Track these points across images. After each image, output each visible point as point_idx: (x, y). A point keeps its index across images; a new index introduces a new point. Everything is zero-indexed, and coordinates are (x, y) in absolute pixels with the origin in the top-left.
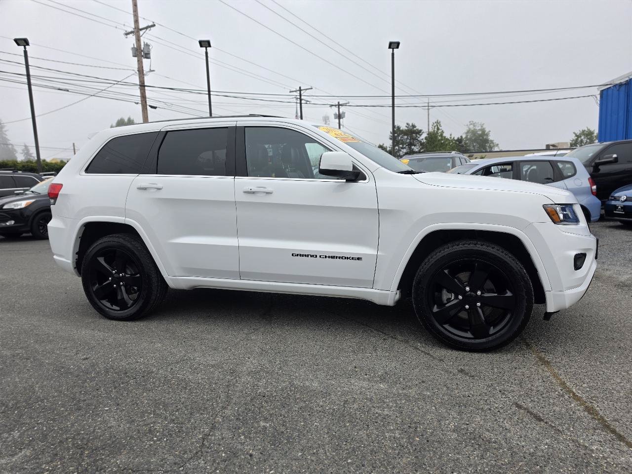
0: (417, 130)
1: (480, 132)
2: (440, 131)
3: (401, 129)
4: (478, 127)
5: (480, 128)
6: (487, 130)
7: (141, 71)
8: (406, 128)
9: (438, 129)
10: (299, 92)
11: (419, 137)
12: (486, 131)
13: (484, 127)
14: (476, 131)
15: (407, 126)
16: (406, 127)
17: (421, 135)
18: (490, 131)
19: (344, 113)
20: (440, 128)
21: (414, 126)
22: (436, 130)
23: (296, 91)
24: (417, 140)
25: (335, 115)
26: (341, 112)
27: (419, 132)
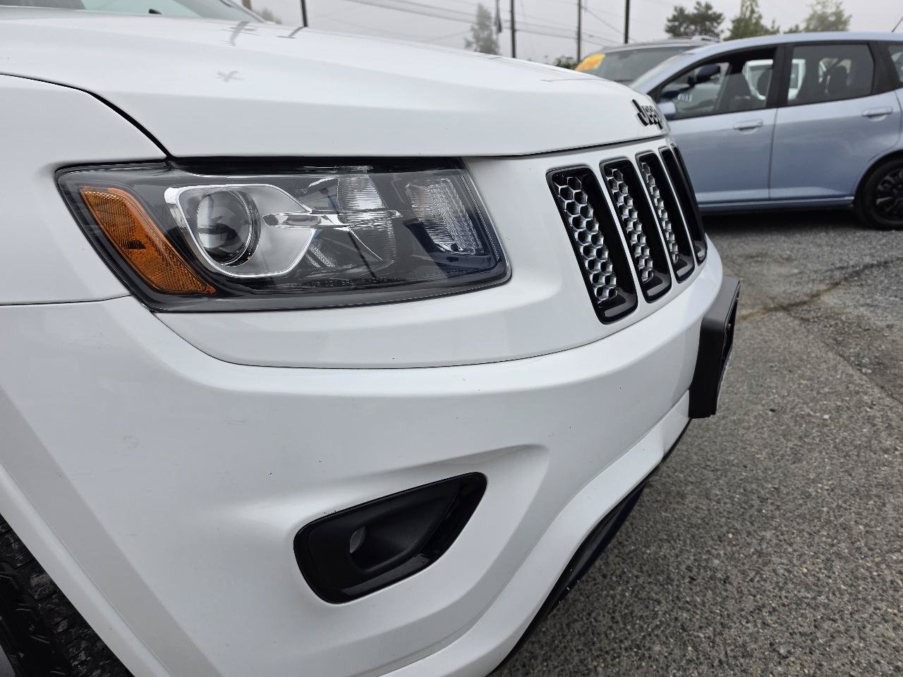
0: (715, 14)
1: (832, 19)
2: (755, 15)
3: (686, 12)
4: (832, 8)
5: (833, 10)
6: (846, 15)
8: (695, 11)
9: (753, 12)
11: (716, 28)
12: (843, 16)
13: (842, 7)
14: (828, 17)
15: (698, 7)
16: (696, 8)
17: (719, 24)
18: (851, 16)
20: (756, 9)
21: (708, 7)
22: (748, 14)
24: (713, 32)
27: (717, 18)
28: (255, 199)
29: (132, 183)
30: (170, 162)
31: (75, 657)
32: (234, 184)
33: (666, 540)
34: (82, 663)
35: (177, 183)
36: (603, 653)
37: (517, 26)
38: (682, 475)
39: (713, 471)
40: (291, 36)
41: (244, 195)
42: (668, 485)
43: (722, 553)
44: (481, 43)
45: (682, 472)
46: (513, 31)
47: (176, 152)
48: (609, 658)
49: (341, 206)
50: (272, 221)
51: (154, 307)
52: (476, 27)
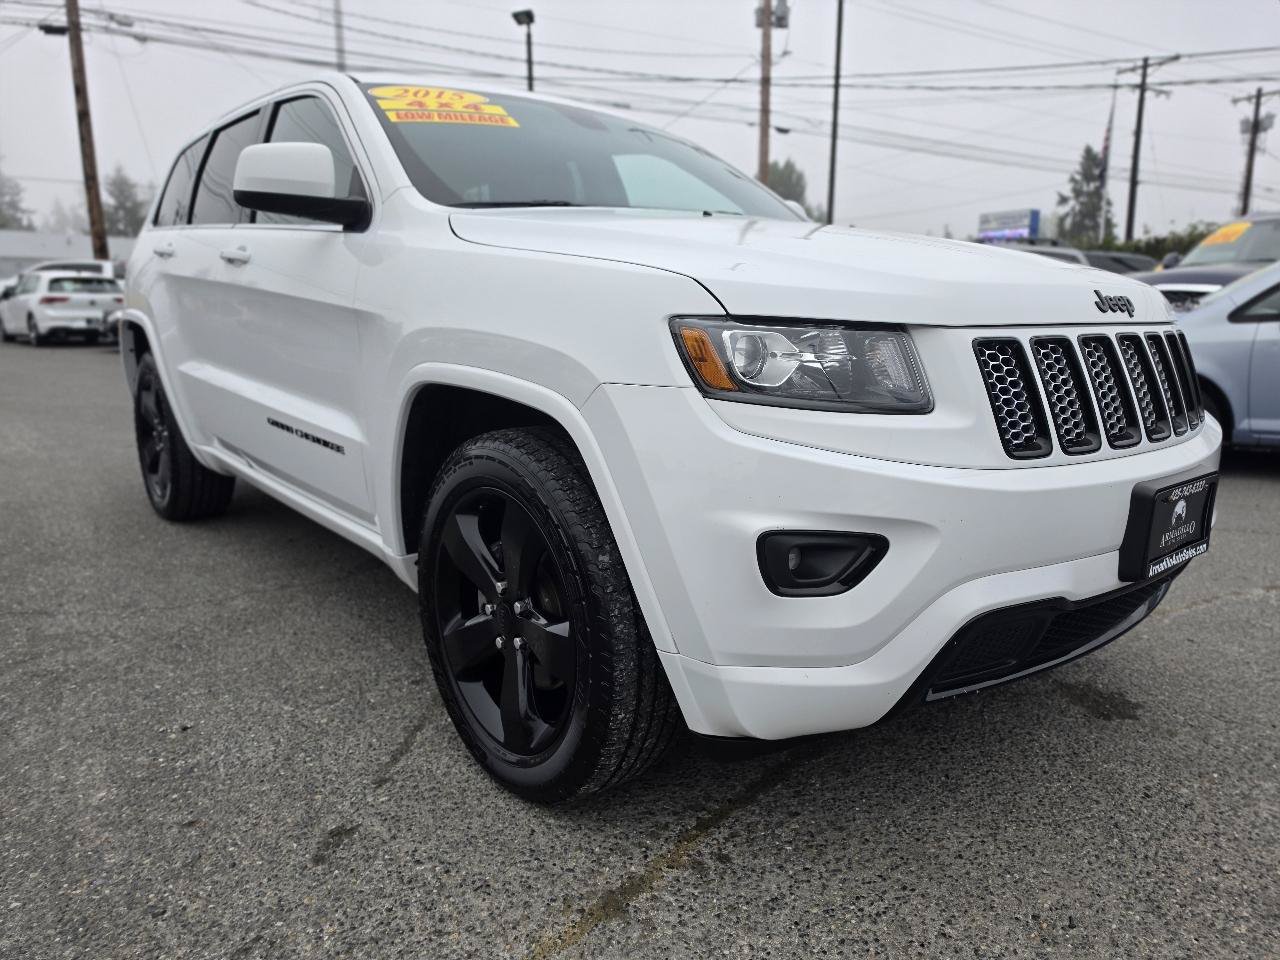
7: (766, 59)
10: (1140, 72)
19: (1271, 117)
23: (1133, 70)
25: (1245, 122)
26: (1263, 112)
28: (767, 342)
29: (707, 327)
30: (729, 317)
31: (613, 611)
32: (759, 331)
33: (1132, 762)
34: (616, 616)
35: (730, 328)
36: (1018, 821)
37: (1141, 177)
38: (1182, 718)
39: (1226, 722)
40: (806, 238)
41: (761, 339)
42: (1160, 723)
43: (1196, 786)
44: (1083, 199)
45: (1184, 715)
46: (1134, 183)
47: (732, 311)
48: (1023, 825)
49: (819, 349)
50: (774, 355)
51: (706, 394)
52: (1078, 177)
